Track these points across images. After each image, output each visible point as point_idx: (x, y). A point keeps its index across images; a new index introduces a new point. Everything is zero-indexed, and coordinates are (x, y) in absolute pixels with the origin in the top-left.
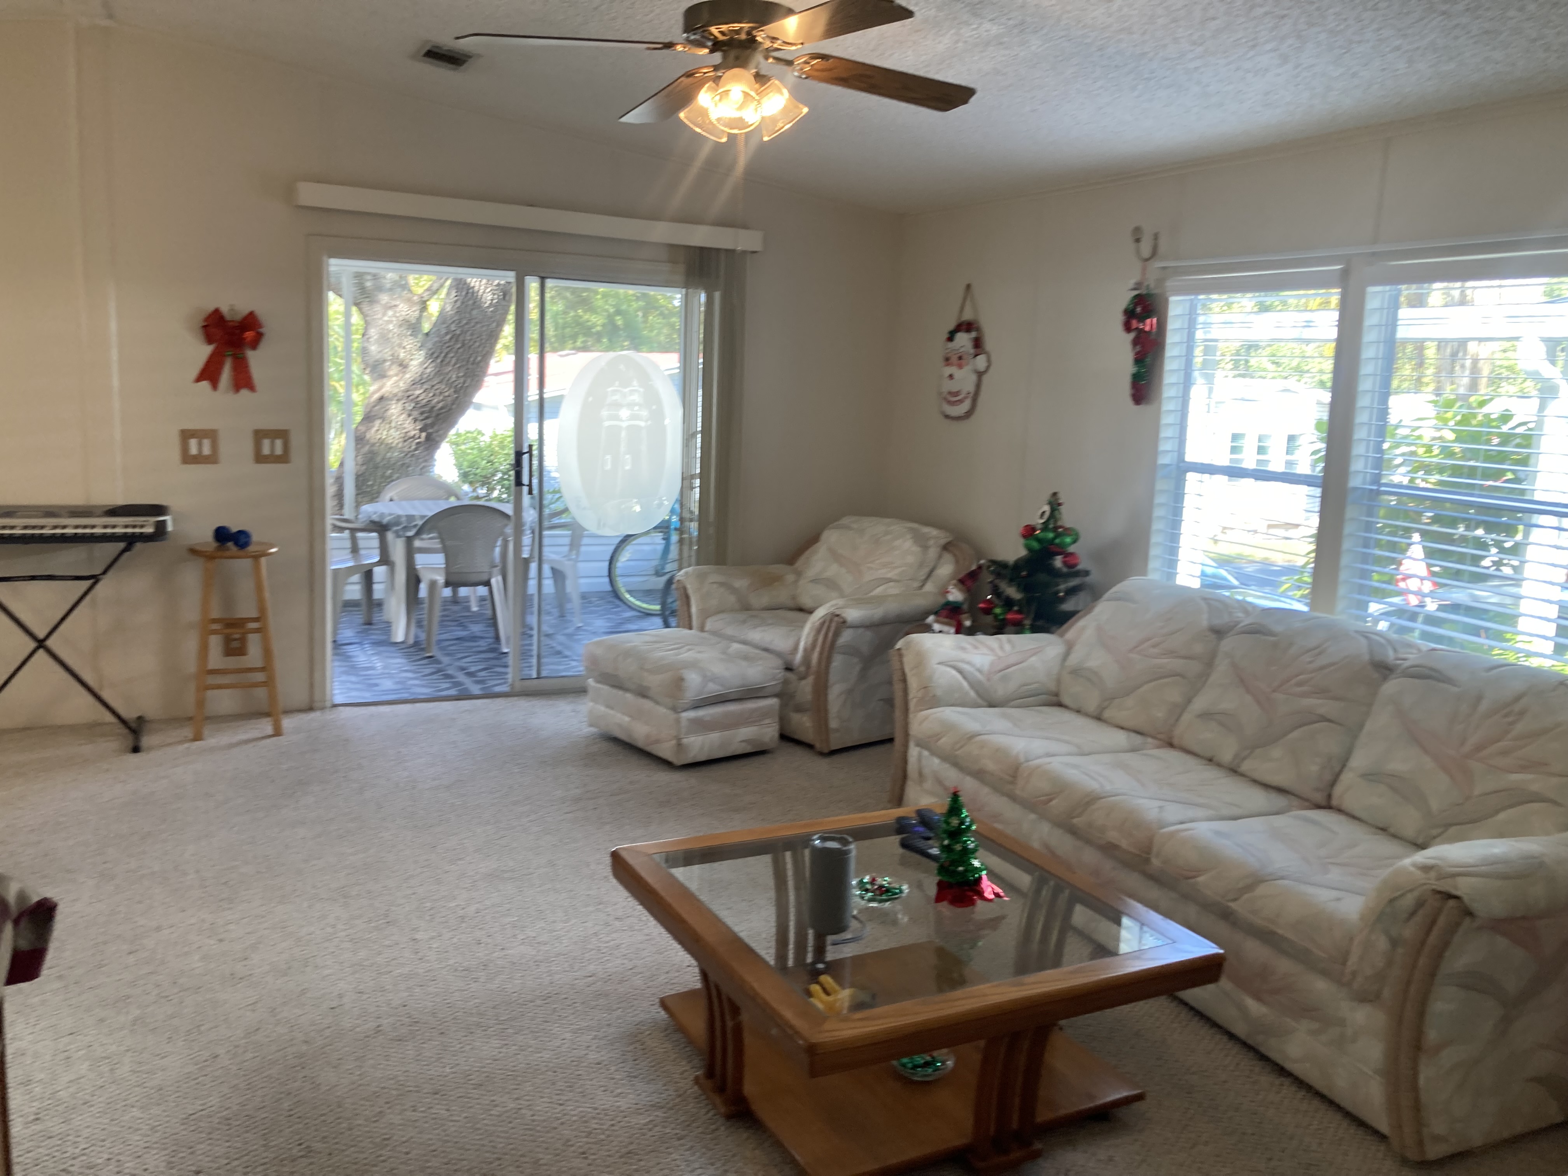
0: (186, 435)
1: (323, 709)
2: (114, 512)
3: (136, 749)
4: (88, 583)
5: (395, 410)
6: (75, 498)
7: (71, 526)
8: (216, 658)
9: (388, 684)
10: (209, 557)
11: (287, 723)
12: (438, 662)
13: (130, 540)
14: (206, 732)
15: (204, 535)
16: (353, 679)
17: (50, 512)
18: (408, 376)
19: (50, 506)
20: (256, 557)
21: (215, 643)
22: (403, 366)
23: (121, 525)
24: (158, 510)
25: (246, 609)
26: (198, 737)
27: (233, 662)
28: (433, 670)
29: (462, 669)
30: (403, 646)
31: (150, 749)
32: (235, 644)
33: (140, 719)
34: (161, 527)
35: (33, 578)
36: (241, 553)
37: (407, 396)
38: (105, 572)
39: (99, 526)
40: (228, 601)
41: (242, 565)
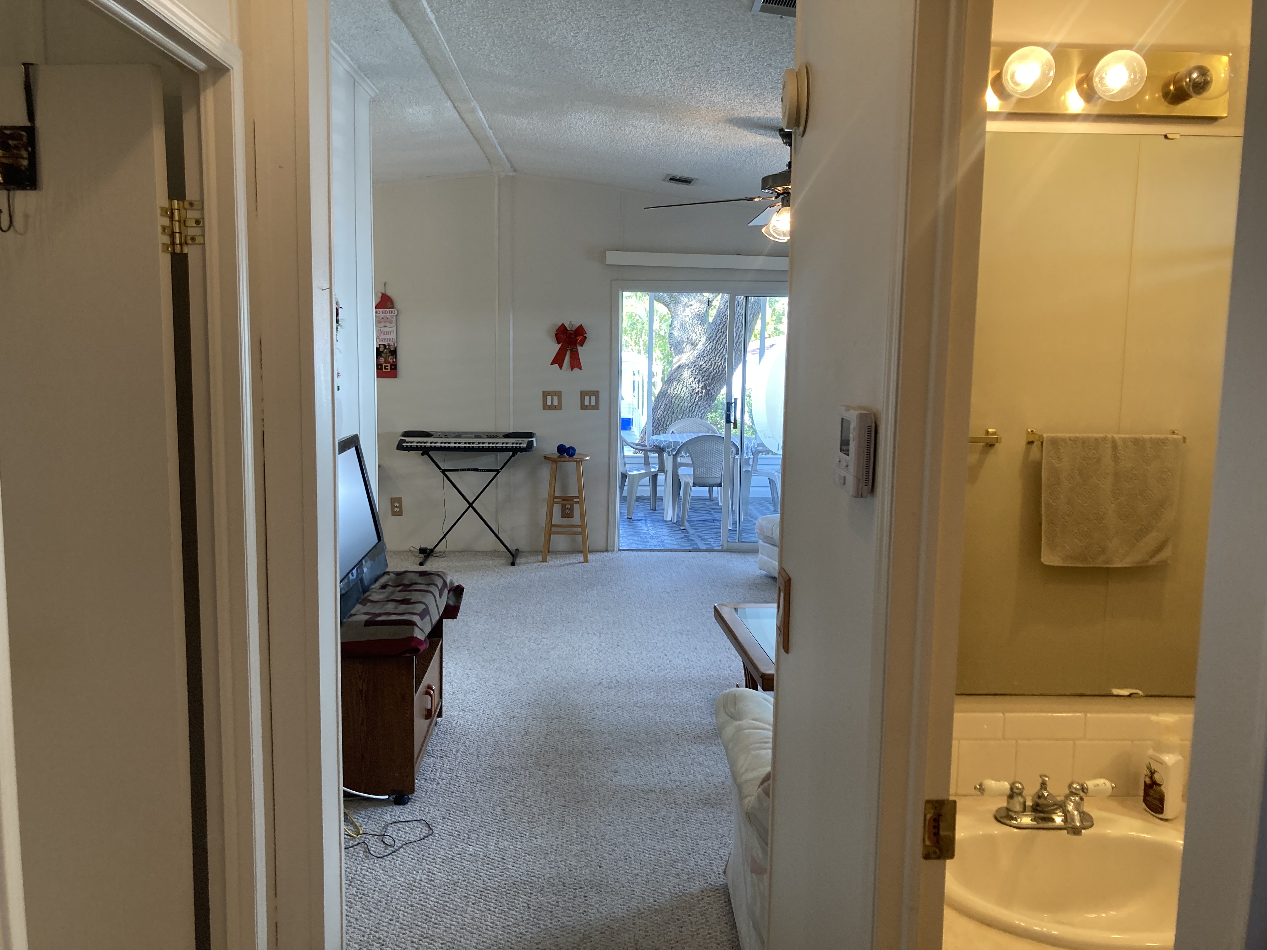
0: (545, 394)
1: (613, 551)
2: (508, 436)
3: (513, 564)
4: (495, 473)
5: (686, 374)
6: (489, 428)
7: (486, 443)
8: (557, 519)
9: (655, 542)
10: (554, 461)
11: (591, 557)
12: (688, 533)
13: (515, 451)
14: (549, 558)
15: (552, 450)
16: (635, 538)
17: (477, 435)
18: (696, 352)
19: (478, 432)
20: (578, 462)
21: (557, 509)
22: (694, 345)
23: (511, 443)
24: (530, 435)
25: (573, 492)
26: (544, 560)
27: (566, 521)
28: (683, 536)
29: (699, 536)
30: (670, 523)
31: (520, 564)
32: (567, 511)
33: (517, 550)
34: (530, 444)
35: (468, 470)
36: (571, 459)
37: (694, 365)
38: (502, 469)
39: (500, 443)
40: (564, 487)
41: (571, 466)
